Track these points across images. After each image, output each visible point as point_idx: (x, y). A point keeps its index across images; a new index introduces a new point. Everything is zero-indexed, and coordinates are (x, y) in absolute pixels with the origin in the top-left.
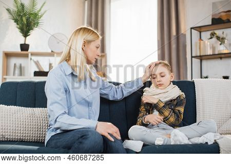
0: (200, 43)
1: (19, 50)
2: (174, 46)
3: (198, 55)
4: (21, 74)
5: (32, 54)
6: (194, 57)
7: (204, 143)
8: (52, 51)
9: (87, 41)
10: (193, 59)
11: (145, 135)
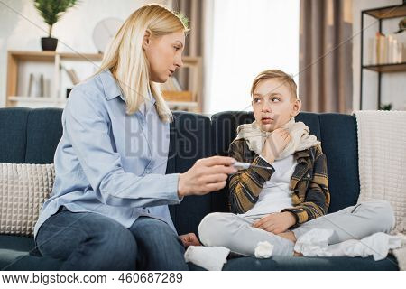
0: (378, 41)
1: (37, 48)
2: (329, 46)
3: (375, 63)
4: (42, 94)
5: (63, 57)
6: (366, 67)
7: (366, 256)
8: (100, 52)
9: (153, 31)
10: (365, 71)
11: (234, 234)
